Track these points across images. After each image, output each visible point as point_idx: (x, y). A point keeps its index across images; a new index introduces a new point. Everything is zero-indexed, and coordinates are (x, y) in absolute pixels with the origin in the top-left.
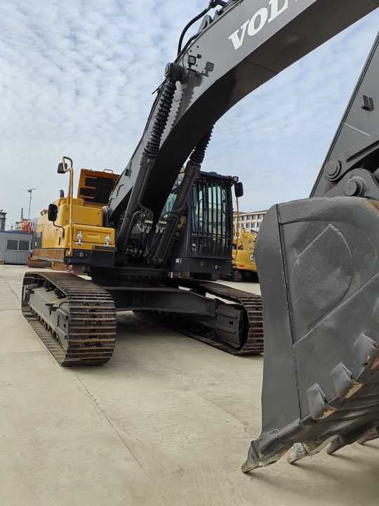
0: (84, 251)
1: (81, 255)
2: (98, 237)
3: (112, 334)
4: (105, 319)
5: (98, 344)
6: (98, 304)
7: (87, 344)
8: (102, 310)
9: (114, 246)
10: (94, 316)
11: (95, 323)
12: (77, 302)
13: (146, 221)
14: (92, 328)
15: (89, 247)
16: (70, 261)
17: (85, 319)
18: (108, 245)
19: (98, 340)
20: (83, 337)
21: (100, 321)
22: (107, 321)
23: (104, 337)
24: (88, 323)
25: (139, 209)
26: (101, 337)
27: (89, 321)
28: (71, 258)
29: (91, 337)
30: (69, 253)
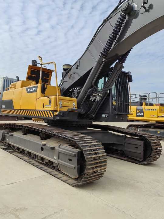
2: (69, 103)
6: (95, 146)
9: (77, 108)
15: (66, 109)
16: (58, 118)
17: (93, 156)
18: (74, 108)
21: (99, 157)
22: (102, 156)
30: (57, 113)
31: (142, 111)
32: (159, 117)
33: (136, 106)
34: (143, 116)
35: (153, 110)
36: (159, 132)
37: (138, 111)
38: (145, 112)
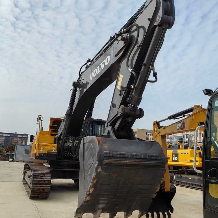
0: (44, 154)
1: (42, 155)
2: (50, 148)
3: (49, 185)
4: (46, 180)
5: (43, 189)
6: (44, 174)
7: (39, 189)
8: (45, 176)
9: (56, 151)
10: (42, 179)
11: (42, 181)
12: (36, 173)
13: (69, 141)
14: (41, 183)
15: (46, 152)
16: (37, 158)
17: (38, 179)
18: (54, 151)
19: (43, 188)
20: (37, 187)
21: (44, 181)
22: (47, 180)
23: (46, 187)
24: (40, 181)
25: (66, 136)
26: (44, 187)
27: (40, 180)
28: (38, 156)
29: (40, 187)
30: (37, 154)
31: (177, 155)
32: (190, 161)
33: (173, 150)
34: (177, 161)
35: (186, 154)
36: (190, 179)
37: (174, 155)
38: (179, 155)
